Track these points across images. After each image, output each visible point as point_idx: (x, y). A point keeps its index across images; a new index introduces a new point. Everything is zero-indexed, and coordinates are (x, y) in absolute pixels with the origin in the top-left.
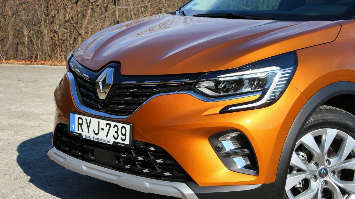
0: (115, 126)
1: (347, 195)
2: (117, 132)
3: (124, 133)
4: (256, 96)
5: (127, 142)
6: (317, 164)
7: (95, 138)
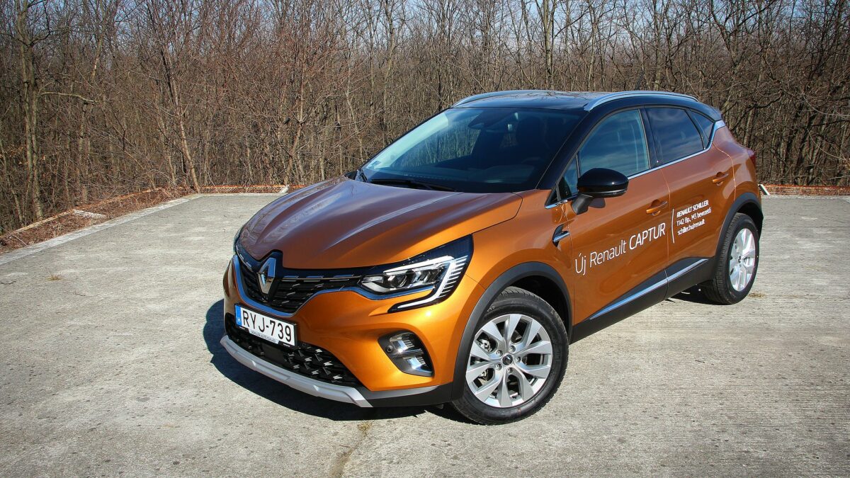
0: (279, 324)
1: (533, 380)
2: (281, 331)
3: (288, 333)
4: (428, 291)
5: (292, 343)
6: (501, 352)
7: (261, 335)
